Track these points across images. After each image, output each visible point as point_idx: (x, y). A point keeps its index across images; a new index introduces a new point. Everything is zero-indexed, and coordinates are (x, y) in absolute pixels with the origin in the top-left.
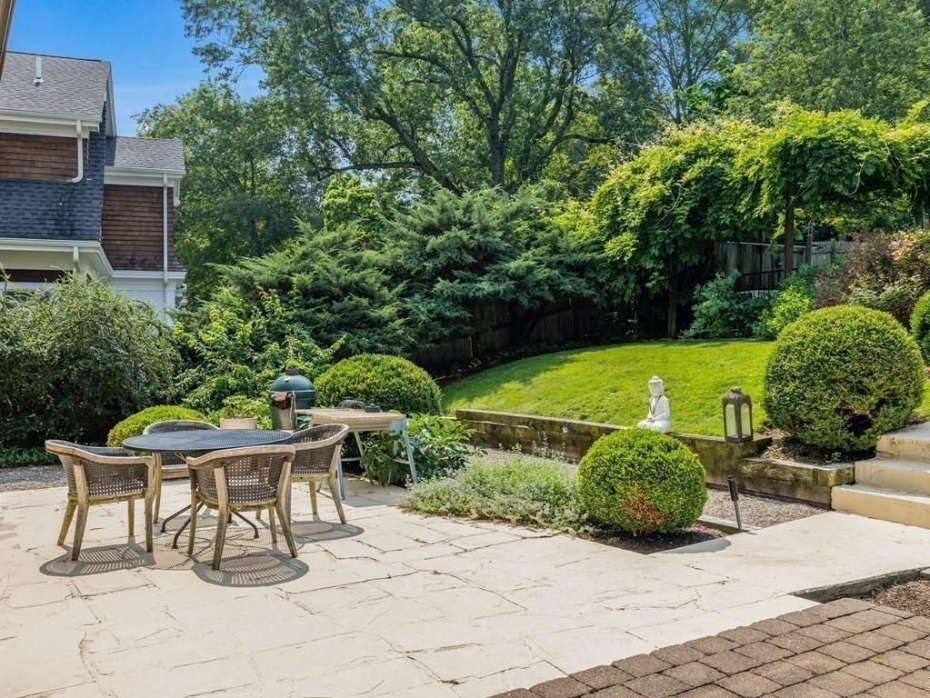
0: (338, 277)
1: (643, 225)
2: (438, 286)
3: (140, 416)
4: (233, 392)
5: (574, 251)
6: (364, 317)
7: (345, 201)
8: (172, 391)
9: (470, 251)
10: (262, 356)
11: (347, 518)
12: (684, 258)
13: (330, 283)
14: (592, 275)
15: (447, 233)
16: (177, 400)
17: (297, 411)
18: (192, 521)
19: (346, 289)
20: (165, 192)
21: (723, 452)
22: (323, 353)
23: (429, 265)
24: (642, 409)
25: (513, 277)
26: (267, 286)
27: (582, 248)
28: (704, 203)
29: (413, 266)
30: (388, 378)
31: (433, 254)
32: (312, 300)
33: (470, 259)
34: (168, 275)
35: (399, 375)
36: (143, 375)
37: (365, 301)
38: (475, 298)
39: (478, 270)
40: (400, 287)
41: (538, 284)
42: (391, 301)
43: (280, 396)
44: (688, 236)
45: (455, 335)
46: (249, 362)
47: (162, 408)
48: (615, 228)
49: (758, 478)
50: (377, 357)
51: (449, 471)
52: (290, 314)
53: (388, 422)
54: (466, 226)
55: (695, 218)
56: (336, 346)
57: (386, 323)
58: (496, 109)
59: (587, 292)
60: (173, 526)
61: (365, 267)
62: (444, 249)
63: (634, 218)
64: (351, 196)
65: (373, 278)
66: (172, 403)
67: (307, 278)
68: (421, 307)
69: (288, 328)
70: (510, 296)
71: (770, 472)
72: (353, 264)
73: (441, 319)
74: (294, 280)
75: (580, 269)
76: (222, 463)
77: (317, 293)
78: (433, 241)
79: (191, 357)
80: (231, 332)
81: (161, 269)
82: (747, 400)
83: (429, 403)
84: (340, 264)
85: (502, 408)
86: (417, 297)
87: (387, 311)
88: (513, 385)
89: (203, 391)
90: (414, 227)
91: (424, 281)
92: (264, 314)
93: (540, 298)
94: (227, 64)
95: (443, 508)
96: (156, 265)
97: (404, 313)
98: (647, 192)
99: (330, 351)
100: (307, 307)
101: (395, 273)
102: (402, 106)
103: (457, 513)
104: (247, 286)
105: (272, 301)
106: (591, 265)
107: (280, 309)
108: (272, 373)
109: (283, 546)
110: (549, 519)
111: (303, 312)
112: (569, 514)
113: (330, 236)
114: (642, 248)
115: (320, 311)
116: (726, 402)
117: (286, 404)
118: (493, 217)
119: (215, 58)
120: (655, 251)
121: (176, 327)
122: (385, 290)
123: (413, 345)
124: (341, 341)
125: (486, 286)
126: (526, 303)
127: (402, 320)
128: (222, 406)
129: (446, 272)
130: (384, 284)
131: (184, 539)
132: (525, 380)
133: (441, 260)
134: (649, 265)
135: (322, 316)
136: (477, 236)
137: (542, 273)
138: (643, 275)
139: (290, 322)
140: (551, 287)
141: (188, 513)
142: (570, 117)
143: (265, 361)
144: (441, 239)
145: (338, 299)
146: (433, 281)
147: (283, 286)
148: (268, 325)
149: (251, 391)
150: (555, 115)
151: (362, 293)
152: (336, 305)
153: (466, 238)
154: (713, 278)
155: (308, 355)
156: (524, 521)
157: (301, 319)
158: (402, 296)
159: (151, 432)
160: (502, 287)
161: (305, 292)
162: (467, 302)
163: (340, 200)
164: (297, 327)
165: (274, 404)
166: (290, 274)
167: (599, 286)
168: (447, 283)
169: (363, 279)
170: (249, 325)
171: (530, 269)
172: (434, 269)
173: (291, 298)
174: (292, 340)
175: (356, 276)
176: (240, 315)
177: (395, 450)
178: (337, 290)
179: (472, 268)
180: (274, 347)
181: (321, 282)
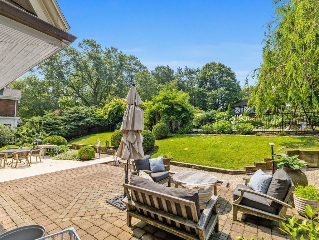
0: (52, 121)
1: (109, 114)
2: (72, 123)
3: (5, 147)
4: (27, 142)
5: (98, 117)
6: (57, 128)
7: (64, 101)
8: (13, 142)
9: (79, 117)
10: (34, 135)
11: (41, 161)
12: (116, 119)
13: (50, 122)
14: (101, 121)
15: (74, 114)
16: (14, 144)
17: (38, 145)
18: (12, 163)
19: (54, 124)
20: (16, 101)
21: (105, 149)
22: (47, 135)
23: (71, 119)
24: (97, 143)
25: (86, 122)
26: (36, 123)
27: (100, 117)
28: (118, 111)
29: (68, 120)
30: (56, 139)
31: (72, 118)
32: (46, 125)
33: (79, 119)
34: (15, 118)
35: (59, 139)
36: (6, 140)
37: (57, 126)
38: (79, 125)
39: (80, 120)
40: (65, 123)
41: (91, 123)
42: (63, 125)
43: (35, 143)
44: (116, 116)
45: (75, 131)
46: (31, 137)
47: (10, 145)
48: (106, 114)
49: (108, 152)
50: (55, 136)
51: (61, 153)
52: (41, 128)
53: (53, 146)
54: (78, 113)
55: (116, 113)
56: (50, 134)
57: (61, 130)
58: (95, 88)
59: (100, 124)
60: (9, 164)
61: (58, 119)
62: (74, 117)
63: (108, 113)
64: (66, 100)
65: (59, 122)
66: (13, 144)
67: (45, 122)
68: (68, 127)
69: (40, 130)
70: (85, 125)
71: (110, 151)
72: (55, 119)
73: (72, 129)
74: (42, 122)
75: (99, 120)
76: (18, 153)
77: (47, 124)
78: (72, 115)
79: (18, 136)
80: (27, 131)
81: (14, 117)
82: (108, 142)
83: (64, 143)
84: (53, 119)
85: (80, 144)
86: (68, 125)
87: (61, 128)
88: (84, 140)
89: (20, 142)
90: (68, 113)
91: (70, 122)
92: (35, 128)
93: (92, 125)
94: (35, 73)
95: (59, 158)
96: (13, 116)
97: (65, 128)
98: (110, 109)
99: (48, 134)
100: (45, 127)
101: (65, 121)
102: (76, 85)
103: (61, 159)
104: (32, 123)
105: (37, 126)
106: (102, 119)
107: (39, 127)
108: (36, 139)
109: (28, 165)
110: (73, 159)
111: (44, 128)
112: (77, 158)
113: (51, 114)
114: (109, 117)
115: (47, 127)
116: (105, 142)
117: (36, 144)
118: (83, 112)
119: (32, 71)
120: (111, 118)
121: (15, 130)
122: (62, 124)
123: (66, 133)
124: (51, 133)
125: (81, 123)
126: (89, 126)
127: (64, 129)
128: (23, 145)
129: (74, 121)
130: (62, 122)
131: (10, 165)
132: (86, 139)
133: (73, 119)
134: (110, 120)
135: (48, 128)
136: (80, 115)
137: (92, 121)
138: (109, 122)
139: (41, 129)
140: (94, 123)
141: (12, 162)
142: (109, 90)
143: (35, 136)
144: (73, 115)
145: (52, 125)
146: (71, 122)
147: (40, 123)
148: (36, 130)
149: (30, 142)
150: (107, 90)
151: (56, 124)
152: (51, 126)
153: (78, 115)
154: (119, 123)
155: (44, 135)
156: (70, 159)
157: (43, 129)
158: (65, 124)
159: (6, 150)
160: (84, 124)
161: (45, 124)
162: (77, 126)
163: (63, 101)
164: (42, 130)
165: (33, 144)
166: (42, 120)
167: (103, 123)
168: (73, 123)
169: (57, 122)
170: (32, 130)
171: (89, 121)
172: (72, 120)
173: (42, 125)
174: (41, 133)
175: (56, 121)
176: (30, 128)
177: (55, 151)
178: (52, 124)
179: (79, 120)
180: (37, 134)
181: (48, 122)
